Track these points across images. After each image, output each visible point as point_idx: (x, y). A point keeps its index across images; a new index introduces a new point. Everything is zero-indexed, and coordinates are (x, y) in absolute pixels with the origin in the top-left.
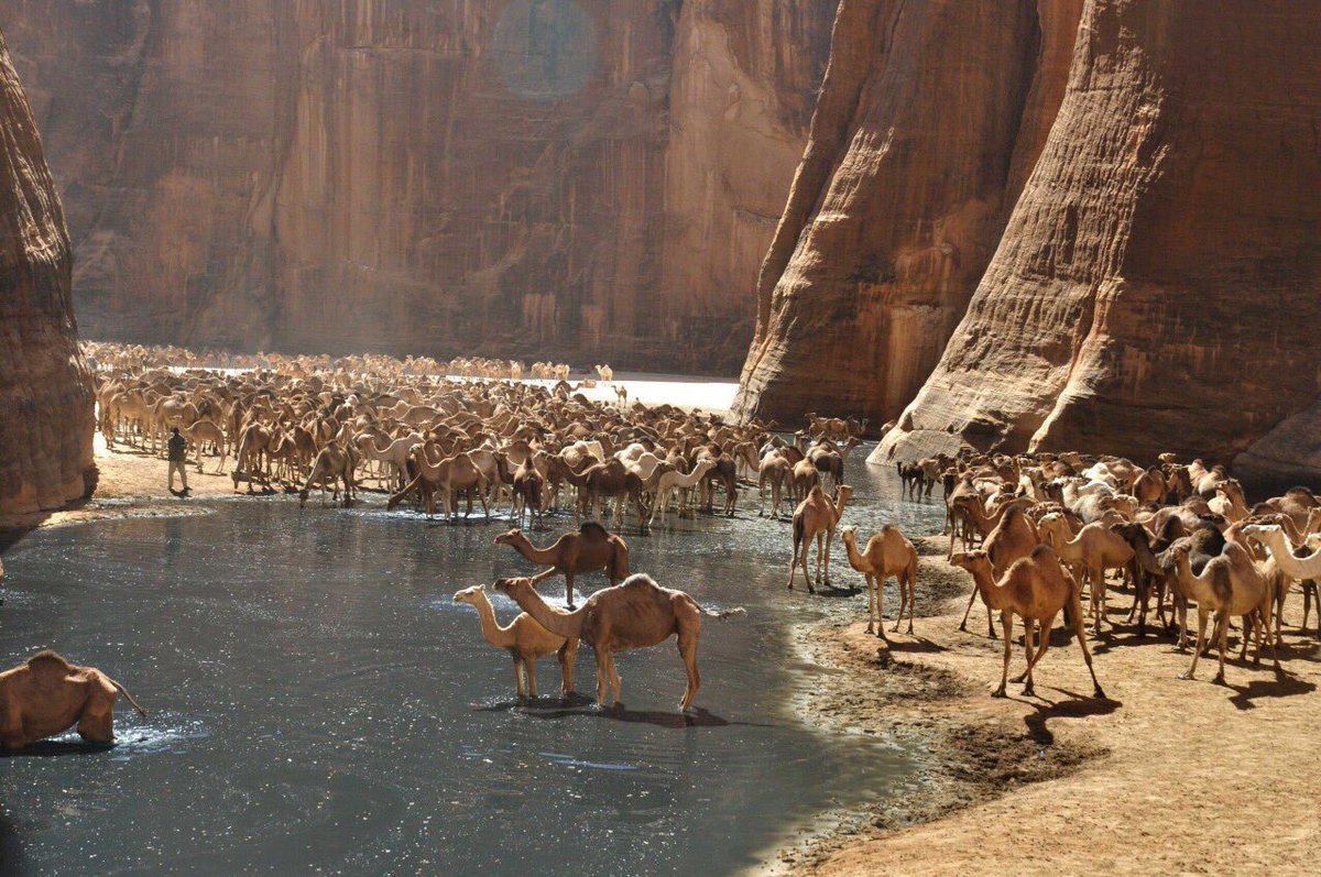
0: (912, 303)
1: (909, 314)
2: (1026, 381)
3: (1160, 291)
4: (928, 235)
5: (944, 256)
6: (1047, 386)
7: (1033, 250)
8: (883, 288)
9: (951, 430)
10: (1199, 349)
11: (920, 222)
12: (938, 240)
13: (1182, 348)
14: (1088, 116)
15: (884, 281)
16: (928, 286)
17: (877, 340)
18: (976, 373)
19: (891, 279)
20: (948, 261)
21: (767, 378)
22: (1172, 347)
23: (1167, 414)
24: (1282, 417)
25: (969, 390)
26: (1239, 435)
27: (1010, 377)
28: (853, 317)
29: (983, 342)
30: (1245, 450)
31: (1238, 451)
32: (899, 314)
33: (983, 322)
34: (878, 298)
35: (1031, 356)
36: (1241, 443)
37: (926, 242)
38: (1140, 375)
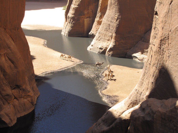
0: (87, 18)
1: (87, 19)
2: (106, 43)
3: (119, 35)
4: (88, 9)
5: (91, 11)
6: (108, 44)
7: (105, 28)
8: (83, 16)
9: (98, 48)
10: (123, 41)
11: (87, 7)
12: (90, 9)
13: (121, 41)
14: (110, 14)
15: (83, 15)
16: (89, 16)
17: (83, 23)
18: (100, 41)
19: (84, 15)
20: (91, 12)
21: (68, 29)
22: (120, 41)
23: (121, 48)
24: (131, 48)
25: (99, 43)
26: (128, 50)
27: (104, 42)
28: (79, 21)
29: (100, 37)
30: (128, 51)
31: (127, 51)
32: (85, 20)
33: (100, 35)
34: (82, 18)
35: (106, 40)
36: (127, 50)
37: (88, 10)
38: (118, 44)
